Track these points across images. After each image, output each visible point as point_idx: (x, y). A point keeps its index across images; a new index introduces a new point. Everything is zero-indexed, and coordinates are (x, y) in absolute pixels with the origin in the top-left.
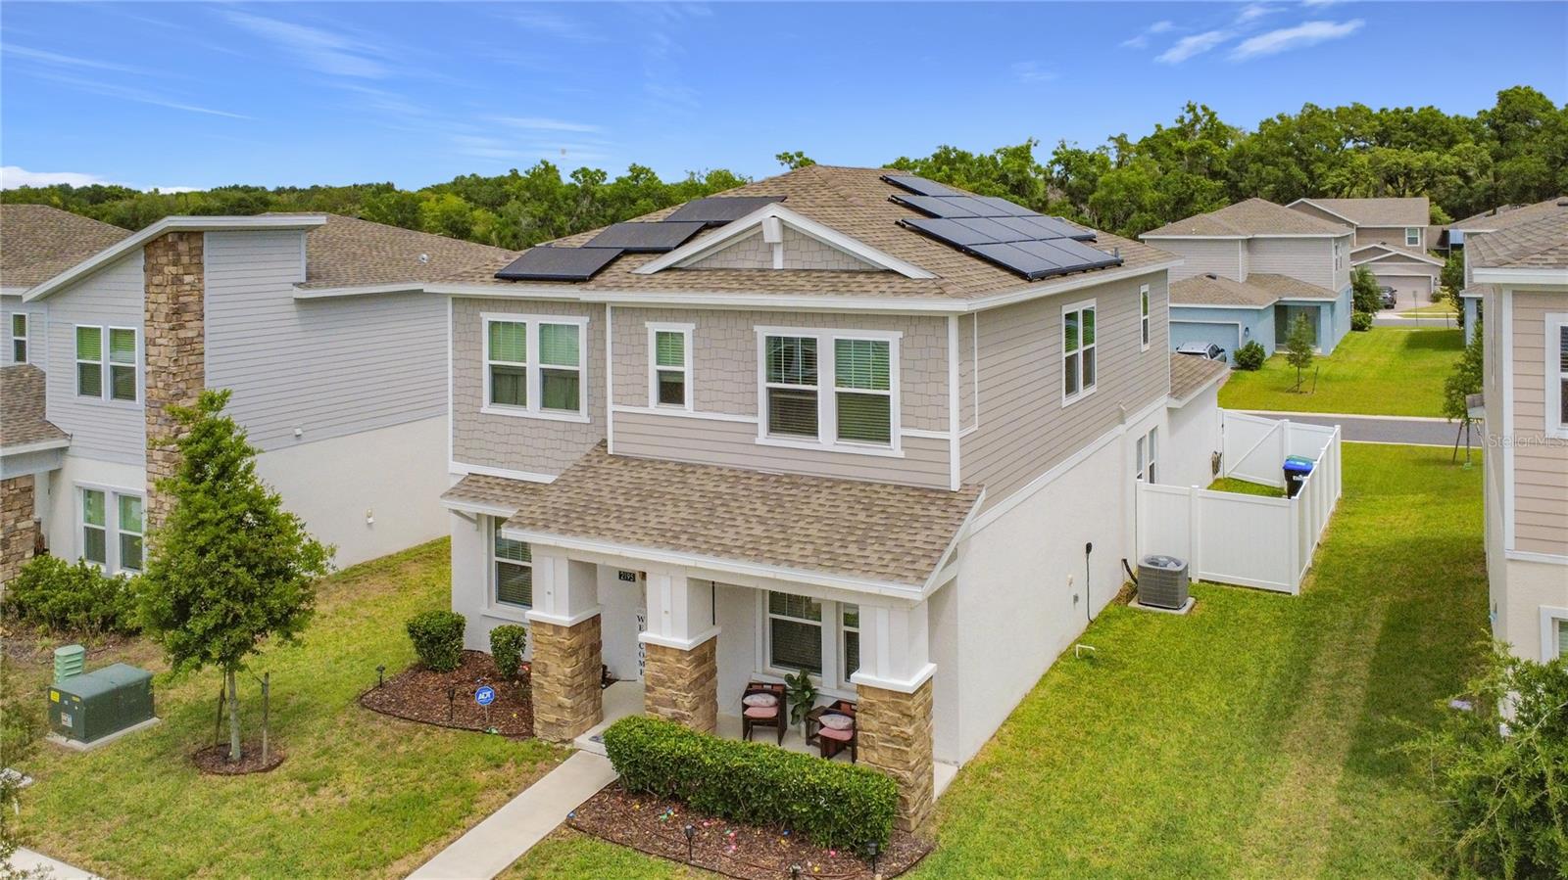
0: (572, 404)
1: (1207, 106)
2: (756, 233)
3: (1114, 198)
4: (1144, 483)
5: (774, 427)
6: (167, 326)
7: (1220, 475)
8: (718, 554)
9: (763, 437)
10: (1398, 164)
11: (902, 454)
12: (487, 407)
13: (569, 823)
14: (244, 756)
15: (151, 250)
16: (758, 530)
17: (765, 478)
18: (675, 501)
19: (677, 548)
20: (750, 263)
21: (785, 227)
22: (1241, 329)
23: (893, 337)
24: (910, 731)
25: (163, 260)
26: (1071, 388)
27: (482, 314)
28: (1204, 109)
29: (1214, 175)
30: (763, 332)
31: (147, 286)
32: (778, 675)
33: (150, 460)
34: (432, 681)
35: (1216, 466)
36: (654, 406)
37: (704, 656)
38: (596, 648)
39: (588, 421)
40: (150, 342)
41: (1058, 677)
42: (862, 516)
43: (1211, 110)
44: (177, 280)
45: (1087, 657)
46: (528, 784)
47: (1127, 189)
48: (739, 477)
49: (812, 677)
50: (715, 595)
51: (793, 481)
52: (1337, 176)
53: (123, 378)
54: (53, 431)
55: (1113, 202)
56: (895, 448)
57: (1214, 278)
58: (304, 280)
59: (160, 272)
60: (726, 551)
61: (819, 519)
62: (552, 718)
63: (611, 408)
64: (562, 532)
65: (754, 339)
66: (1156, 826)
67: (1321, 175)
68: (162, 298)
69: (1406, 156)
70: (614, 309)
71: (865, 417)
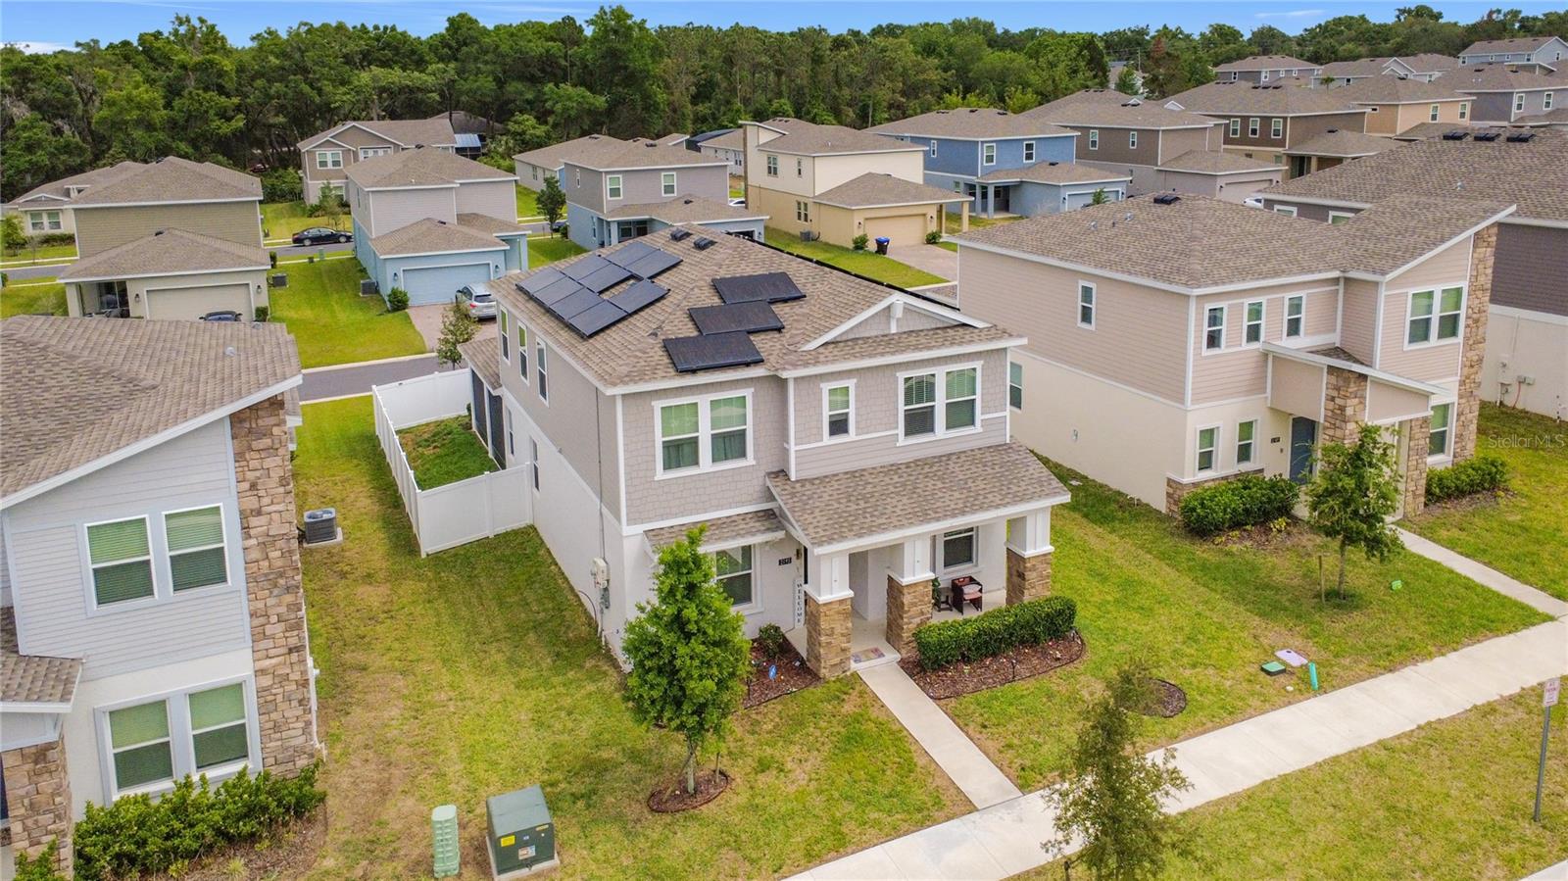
0: (740, 453)
5: (909, 433)
6: (282, 490)
9: (903, 440)
11: (980, 430)
12: (660, 474)
13: (938, 699)
15: (245, 414)
16: (957, 495)
18: (886, 495)
22: (492, 268)
23: (978, 364)
27: (653, 403)
30: (902, 375)
36: (827, 439)
39: (754, 463)
43: (211, 24)
56: (978, 428)
57: (444, 223)
63: (793, 448)
65: (896, 381)
69: (395, 76)
70: (796, 379)
71: (962, 414)
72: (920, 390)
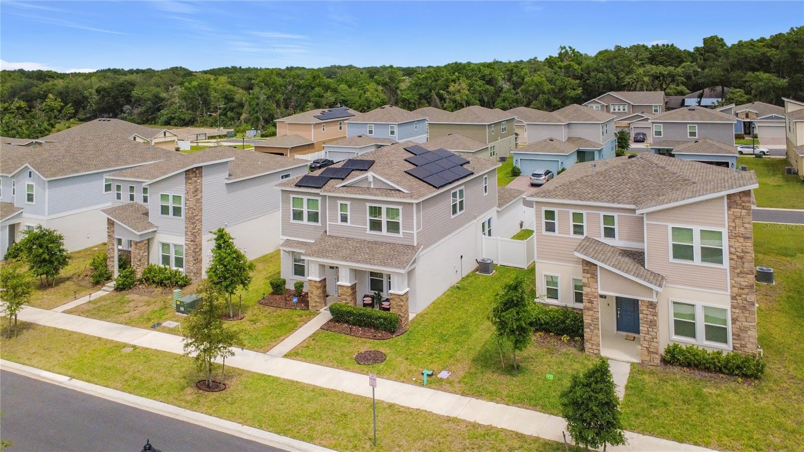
0: (316, 220)
1: (571, 46)
2: (366, 179)
3: (530, 89)
4: (487, 236)
5: (371, 229)
6: (192, 195)
7: (523, 228)
8: (357, 263)
9: (368, 231)
10: (656, 73)
11: (402, 237)
12: (292, 221)
13: (321, 328)
14: (233, 317)
15: (188, 173)
16: (367, 256)
17: (369, 242)
18: (346, 248)
19: (347, 261)
20: (365, 186)
21: (374, 177)
22: (560, 163)
23: (400, 208)
24: (402, 304)
25: (192, 176)
26: (454, 212)
27: (290, 195)
28: (570, 48)
29: (576, 77)
30: (368, 205)
31: (186, 183)
32: (372, 293)
33: (186, 234)
34: (277, 297)
35: (521, 225)
36: (340, 223)
37: (353, 288)
38: (325, 287)
39: (321, 225)
40: (187, 200)
41: (448, 293)
42: (392, 252)
43: (573, 48)
44: (196, 182)
45: (458, 288)
46: (309, 321)
47: (536, 85)
48: (362, 242)
49: (381, 293)
50: (356, 273)
51: (376, 243)
52: (629, 78)
53: (177, 211)
54: (151, 225)
55: (529, 91)
56: (401, 235)
57: (552, 141)
58: (228, 177)
59: (191, 179)
60: (359, 262)
61: (382, 253)
62: (314, 305)
63: (328, 223)
64: (317, 257)
65: (366, 206)
66: (460, 325)
67: (622, 78)
68: (191, 187)
69: (660, 69)
70: (329, 197)
71: (394, 227)
72: (376, 211)
